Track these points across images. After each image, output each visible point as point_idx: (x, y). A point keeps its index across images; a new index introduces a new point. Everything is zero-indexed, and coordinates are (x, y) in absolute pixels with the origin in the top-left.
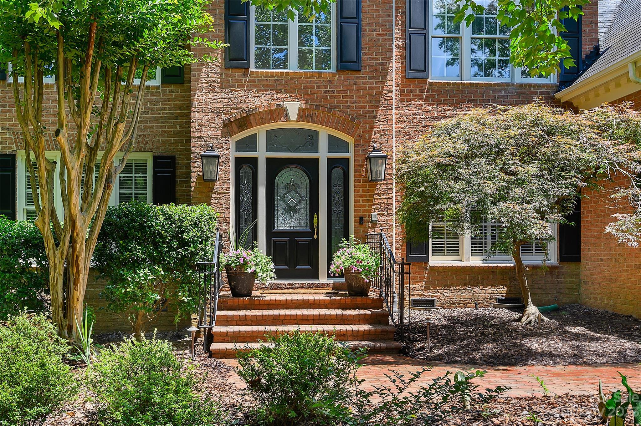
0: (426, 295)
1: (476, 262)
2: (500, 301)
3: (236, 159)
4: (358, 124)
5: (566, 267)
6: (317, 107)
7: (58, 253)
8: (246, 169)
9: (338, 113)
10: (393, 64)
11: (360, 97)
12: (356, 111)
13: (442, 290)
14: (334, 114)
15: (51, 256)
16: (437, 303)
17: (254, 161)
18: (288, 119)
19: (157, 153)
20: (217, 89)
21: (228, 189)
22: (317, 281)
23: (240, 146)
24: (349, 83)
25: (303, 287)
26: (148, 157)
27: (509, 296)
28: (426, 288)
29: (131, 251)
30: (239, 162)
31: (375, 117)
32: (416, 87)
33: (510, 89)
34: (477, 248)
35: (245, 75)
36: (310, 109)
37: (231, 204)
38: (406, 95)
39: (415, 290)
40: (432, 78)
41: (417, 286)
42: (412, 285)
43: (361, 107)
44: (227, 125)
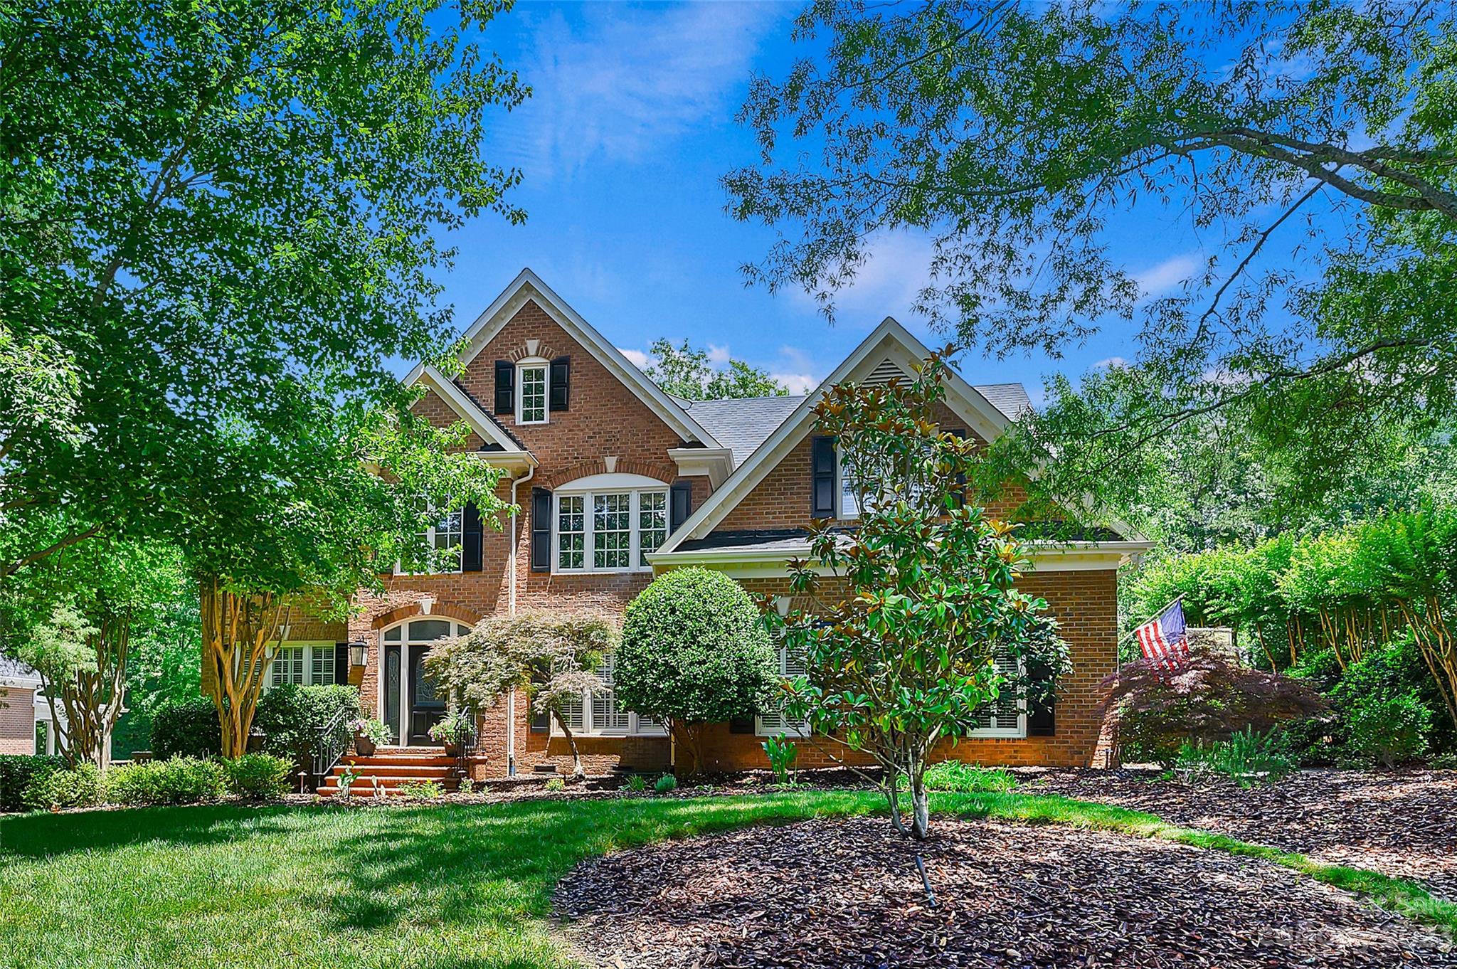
0: (548, 763)
1: (596, 733)
2: (614, 768)
3: (386, 646)
6: (446, 603)
7: (227, 721)
8: (392, 655)
9: (463, 608)
10: (513, 566)
11: (482, 593)
12: (479, 605)
13: (562, 758)
14: (460, 608)
15: (222, 723)
16: (557, 769)
17: (398, 648)
18: (423, 614)
19: (339, 642)
21: (376, 671)
23: (388, 636)
24: (472, 581)
25: (418, 751)
26: (333, 645)
27: (621, 764)
28: (548, 757)
29: (276, 720)
30: (388, 648)
31: (494, 609)
32: (541, 580)
34: (597, 722)
35: (391, 578)
36: (441, 605)
37: (379, 684)
38: (532, 588)
39: (538, 758)
40: (556, 569)
41: (540, 754)
42: (535, 753)
43: (482, 601)
44: (376, 619)
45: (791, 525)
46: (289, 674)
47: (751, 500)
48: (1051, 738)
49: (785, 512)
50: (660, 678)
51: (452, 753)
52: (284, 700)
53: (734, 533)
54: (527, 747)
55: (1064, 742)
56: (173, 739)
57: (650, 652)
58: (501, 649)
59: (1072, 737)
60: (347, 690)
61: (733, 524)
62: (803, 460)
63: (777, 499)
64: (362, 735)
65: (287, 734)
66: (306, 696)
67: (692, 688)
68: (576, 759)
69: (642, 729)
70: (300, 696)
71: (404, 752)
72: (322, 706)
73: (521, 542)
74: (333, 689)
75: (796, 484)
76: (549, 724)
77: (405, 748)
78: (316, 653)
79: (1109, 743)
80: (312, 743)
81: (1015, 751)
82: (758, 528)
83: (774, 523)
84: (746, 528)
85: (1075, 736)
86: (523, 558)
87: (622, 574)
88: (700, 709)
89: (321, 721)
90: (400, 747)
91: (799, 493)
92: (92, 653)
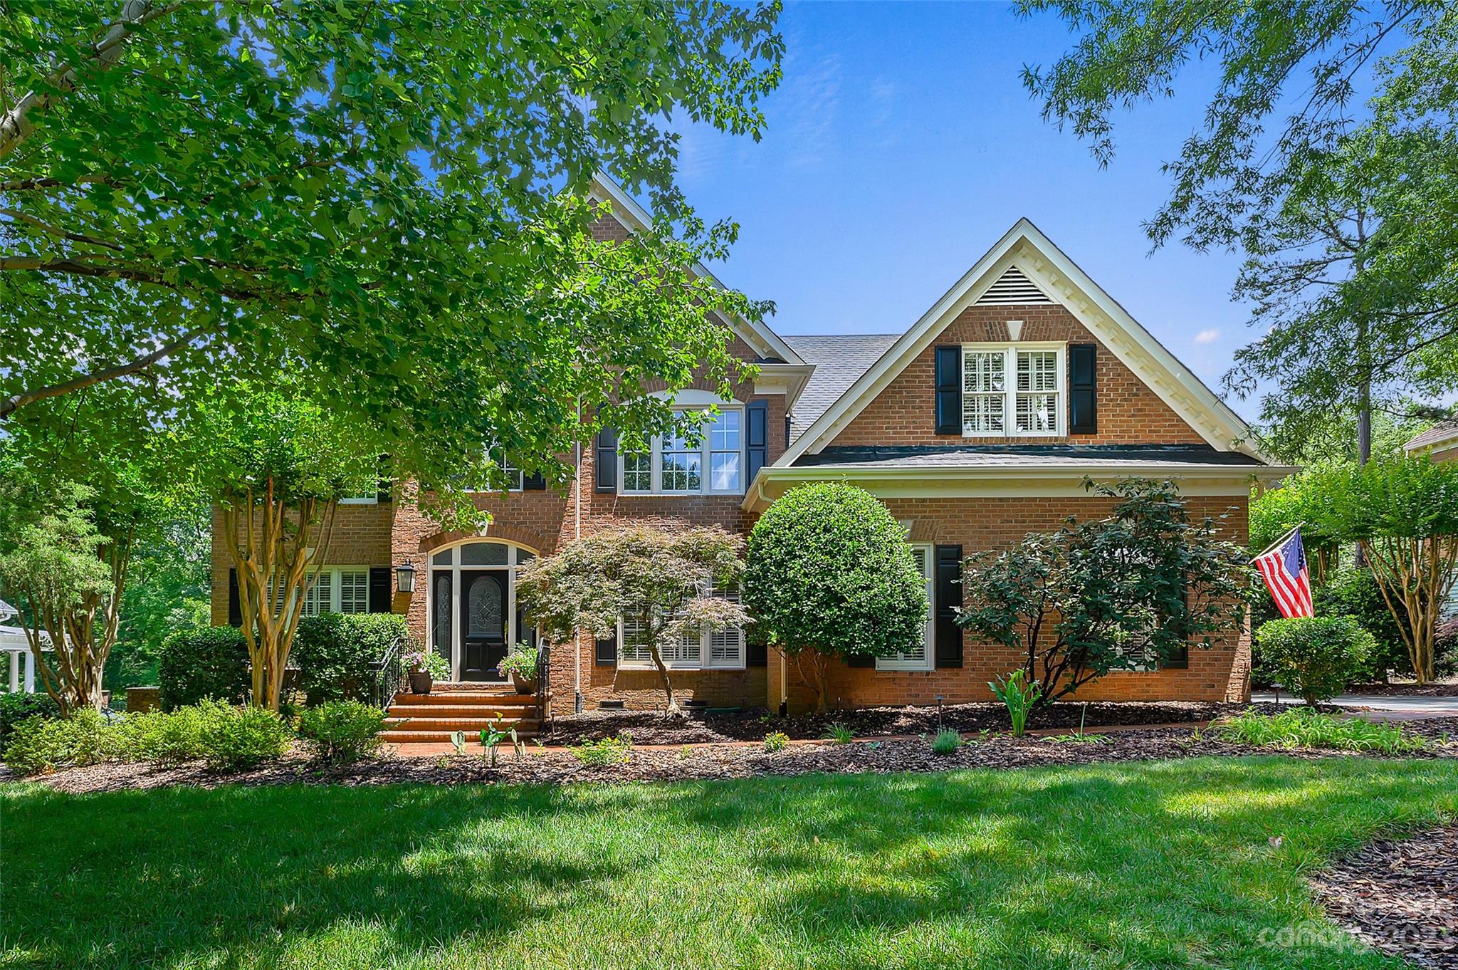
0: (615, 698)
2: (687, 703)
3: (434, 571)
4: (543, 538)
5: (753, 671)
7: (258, 654)
8: (442, 581)
9: (524, 529)
10: (577, 485)
11: (545, 514)
12: (541, 527)
13: (629, 692)
14: (520, 530)
15: (253, 657)
16: (625, 704)
17: (449, 574)
18: (478, 536)
19: (374, 566)
20: (416, 509)
21: (424, 598)
22: (505, 683)
23: (437, 560)
24: (534, 500)
25: (477, 688)
26: (365, 569)
27: (696, 699)
28: (615, 691)
29: (318, 653)
30: (437, 574)
31: (559, 531)
32: (606, 501)
33: (696, 501)
36: (498, 526)
37: (427, 613)
38: (596, 509)
39: (604, 693)
40: (621, 492)
41: (606, 689)
42: (601, 688)
43: (546, 523)
44: (424, 541)
45: (912, 441)
46: (314, 601)
47: (870, 413)
48: (1183, 671)
49: (906, 428)
50: (821, 604)
51: (523, 689)
52: (327, 630)
53: (852, 448)
54: (592, 681)
55: (1197, 675)
56: (188, 676)
57: (806, 575)
58: (613, 571)
59: (1205, 670)
60: (396, 618)
61: (850, 439)
62: (924, 371)
63: (898, 412)
64: (421, 670)
65: (332, 670)
66: (353, 626)
67: (856, 617)
68: (669, 696)
69: (715, 662)
70: (346, 626)
71: (458, 688)
72: (372, 638)
73: (584, 460)
74: (379, 618)
75: (917, 397)
76: (615, 657)
77: (457, 683)
78: (346, 579)
79: (1241, 676)
80: (361, 680)
81: (1147, 685)
82: (877, 444)
83: (895, 438)
84: (863, 443)
85: (1207, 668)
86: (586, 477)
87: (694, 497)
88: (865, 641)
89: (373, 656)
90: (453, 683)
91: (921, 407)
92: (105, 568)
